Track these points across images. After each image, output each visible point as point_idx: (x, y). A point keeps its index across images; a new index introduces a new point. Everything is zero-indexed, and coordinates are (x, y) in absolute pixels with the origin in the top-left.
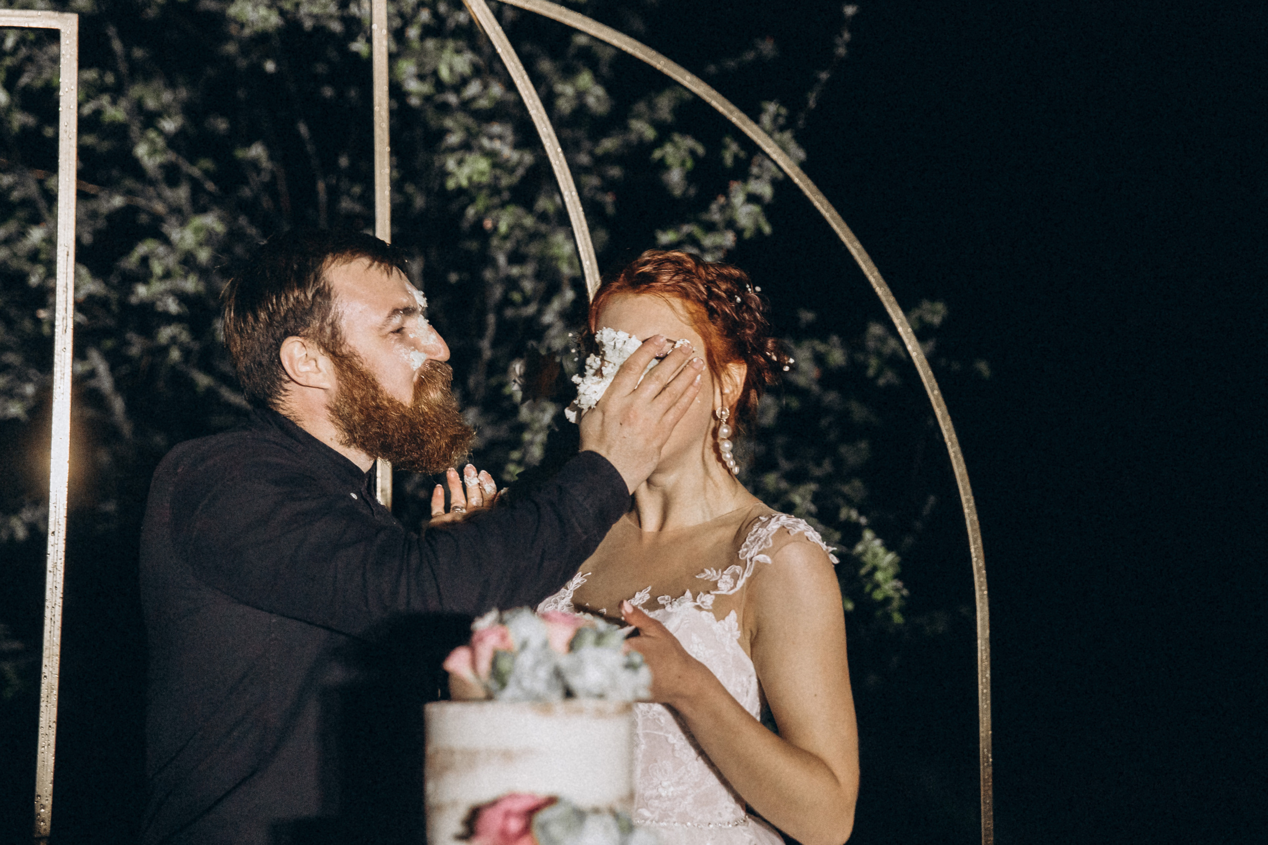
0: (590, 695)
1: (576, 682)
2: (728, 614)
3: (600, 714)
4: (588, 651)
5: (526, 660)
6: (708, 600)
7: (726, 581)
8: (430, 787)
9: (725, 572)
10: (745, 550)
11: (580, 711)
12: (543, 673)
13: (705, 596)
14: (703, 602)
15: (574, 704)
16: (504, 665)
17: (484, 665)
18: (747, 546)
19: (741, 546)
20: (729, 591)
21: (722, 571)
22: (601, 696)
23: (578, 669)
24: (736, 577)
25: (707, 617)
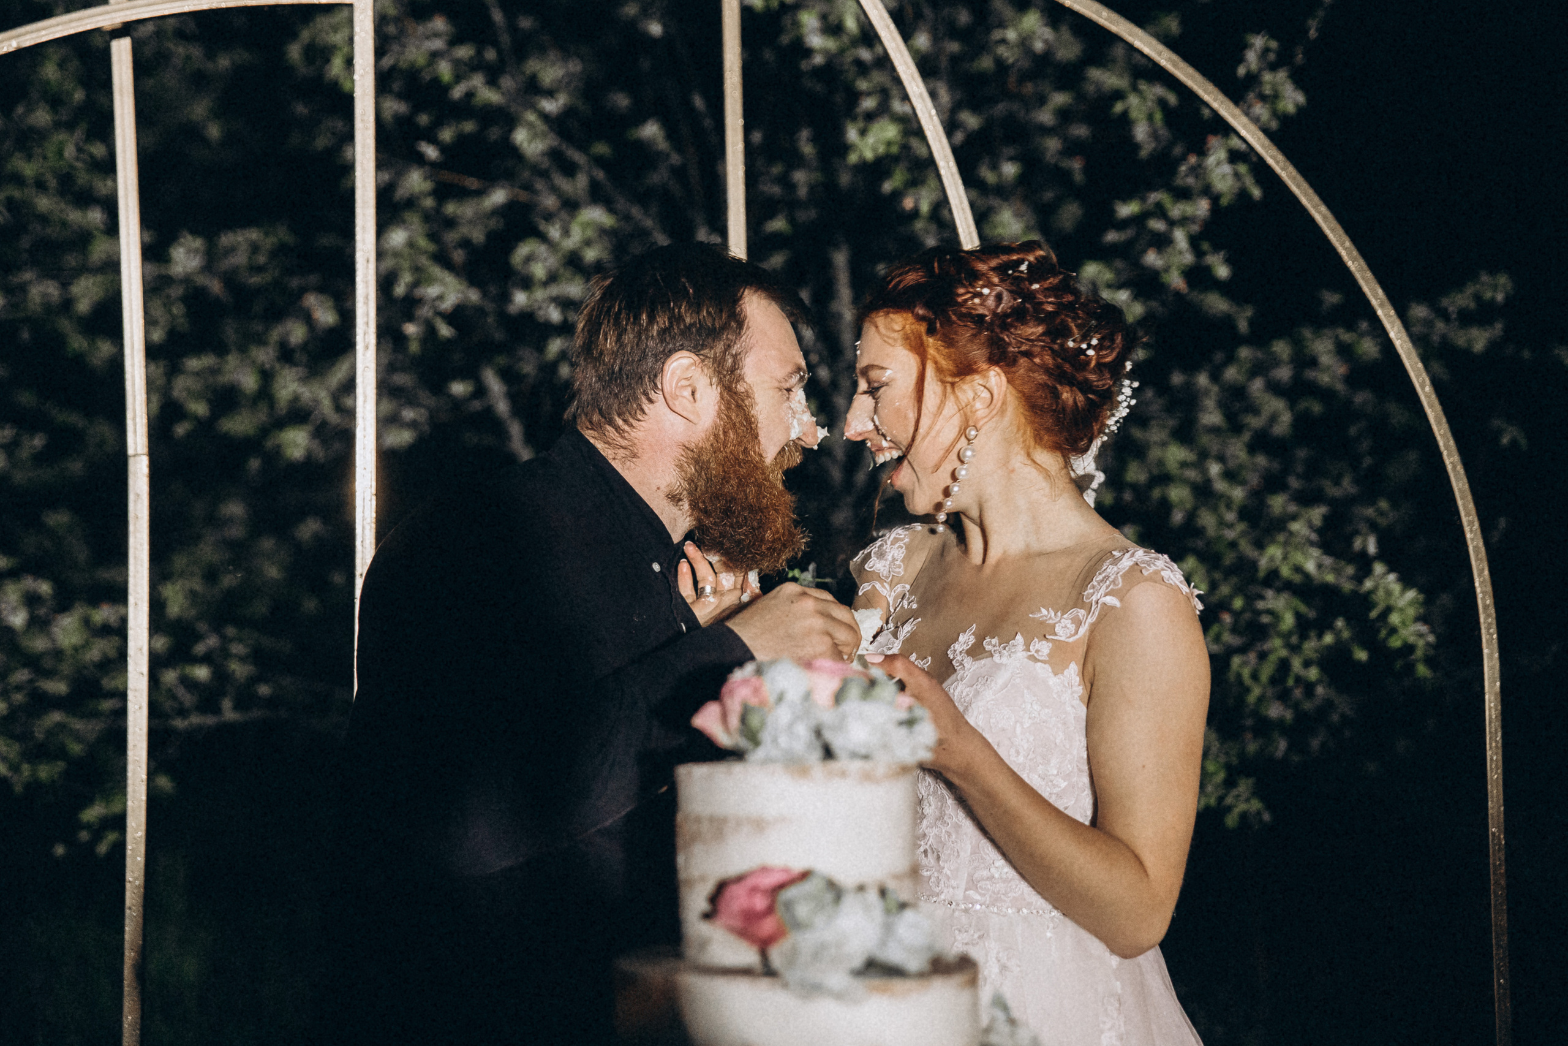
0: (854, 755)
1: (837, 742)
2: (1067, 667)
3: (867, 777)
4: (853, 705)
5: (782, 716)
6: (1043, 648)
7: (1066, 627)
8: (681, 860)
9: (1065, 616)
10: (1091, 591)
11: (843, 774)
12: (803, 731)
13: (1040, 643)
14: (1037, 651)
15: (833, 765)
16: (754, 721)
17: (734, 721)
18: (1094, 587)
19: (1087, 586)
20: (1069, 637)
21: (1062, 615)
22: (866, 757)
23: (840, 726)
24: (1078, 623)
25: (1042, 670)
